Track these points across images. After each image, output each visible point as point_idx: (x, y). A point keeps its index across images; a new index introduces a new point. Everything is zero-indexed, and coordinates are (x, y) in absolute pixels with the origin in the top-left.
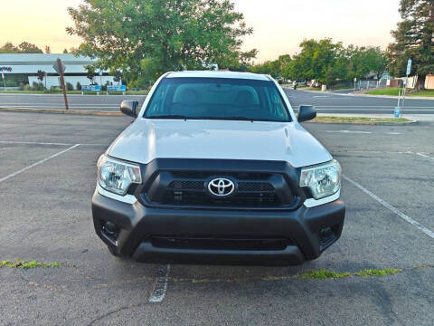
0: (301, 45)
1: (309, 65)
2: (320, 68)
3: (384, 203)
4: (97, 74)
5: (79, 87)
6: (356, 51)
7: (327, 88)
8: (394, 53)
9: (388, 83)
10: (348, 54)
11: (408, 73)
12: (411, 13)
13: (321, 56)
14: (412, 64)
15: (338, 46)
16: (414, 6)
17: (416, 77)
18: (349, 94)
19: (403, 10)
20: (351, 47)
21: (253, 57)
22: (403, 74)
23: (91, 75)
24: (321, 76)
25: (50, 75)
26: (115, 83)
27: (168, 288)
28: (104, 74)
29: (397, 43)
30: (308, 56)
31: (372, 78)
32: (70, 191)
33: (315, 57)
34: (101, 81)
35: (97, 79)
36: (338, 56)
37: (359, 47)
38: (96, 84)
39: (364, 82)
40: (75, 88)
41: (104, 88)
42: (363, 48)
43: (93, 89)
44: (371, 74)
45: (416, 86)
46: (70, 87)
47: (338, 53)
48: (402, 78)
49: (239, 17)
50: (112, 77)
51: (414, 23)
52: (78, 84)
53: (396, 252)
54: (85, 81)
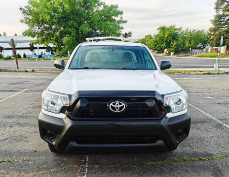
0: (158, 29)
1: (163, 40)
2: (170, 42)
3: (213, 118)
4: (36, 48)
5: (25, 56)
6: (190, 32)
7: (174, 54)
8: (212, 33)
9: (209, 50)
10: (186, 34)
11: (221, 44)
12: (221, 10)
13: (169, 35)
14: (224, 39)
15: (179, 29)
16: (223, 6)
17: (226, 47)
18: (187, 57)
19: (217, 8)
20: (187, 30)
21: (130, 36)
22: (218, 45)
23: (32, 48)
24: (170, 47)
25: (6, 49)
26: (47, 53)
27: (88, 171)
28: (40, 48)
29: (214, 27)
30: (162, 35)
31: (200, 48)
32: (23, 116)
33: (166, 36)
34: (38, 52)
35: (36, 51)
36: (180, 35)
37: (192, 30)
38: (35, 54)
39: (196, 50)
40: (22, 56)
41: (40, 57)
42: (194, 31)
43: (34, 57)
44: (200, 45)
45: (226, 52)
46: (19, 57)
47: (180, 33)
48: (217, 47)
49: (121, 13)
50: (45, 50)
51: (223, 16)
52: (24, 54)
53: (223, 145)
54: (28, 53)
